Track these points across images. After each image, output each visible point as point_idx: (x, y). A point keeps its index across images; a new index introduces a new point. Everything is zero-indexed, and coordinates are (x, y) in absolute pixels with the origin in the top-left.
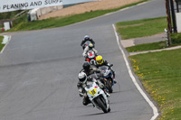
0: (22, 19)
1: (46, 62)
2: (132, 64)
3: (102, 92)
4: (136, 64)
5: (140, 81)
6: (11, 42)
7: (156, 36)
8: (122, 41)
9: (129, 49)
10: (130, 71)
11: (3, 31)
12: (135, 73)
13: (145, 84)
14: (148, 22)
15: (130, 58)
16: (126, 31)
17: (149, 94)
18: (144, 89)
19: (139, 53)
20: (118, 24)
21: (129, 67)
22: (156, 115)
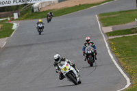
0: (27, 11)
1: (45, 43)
2: (110, 45)
4: (114, 45)
5: (117, 58)
6: (19, 28)
7: (129, 24)
8: (103, 28)
9: (108, 34)
10: (109, 51)
11: (13, 19)
12: (113, 52)
13: (120, 60)
14: (123, 13)
15: (109, 41)
16: (106, 20)
17: (123, 68)
18: (120, 64)
19: (116, 37)
20: (100, 15)
21: (108, 48)
22: (129, 84)
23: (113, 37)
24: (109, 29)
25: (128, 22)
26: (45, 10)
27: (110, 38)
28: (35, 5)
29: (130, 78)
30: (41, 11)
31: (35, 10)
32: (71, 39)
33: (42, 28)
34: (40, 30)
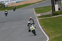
0: (2, 7)
3: (35, 29)
4: (41, 22)
5: (43, 28)
8: (36, 14)
9: (39, 17)
10: (39, 25)
12: (41, 25)
17: (46, 32)
18: (44, 31)
20: (35, 9)
21: (39, 23)
22: (48, 39)
23: (41, 18)
24: (39, 15)
25: (47, 12)
26: (10, 6)
27: (40, 19)
28: (6, 4)
29: (49, 36)
30: (8, 7)
31: (6, 7)
32: (22, 19)
33: (7, 14)
34: (6, 14)
